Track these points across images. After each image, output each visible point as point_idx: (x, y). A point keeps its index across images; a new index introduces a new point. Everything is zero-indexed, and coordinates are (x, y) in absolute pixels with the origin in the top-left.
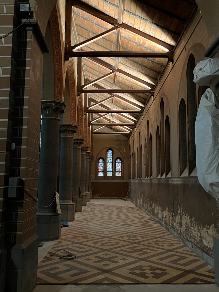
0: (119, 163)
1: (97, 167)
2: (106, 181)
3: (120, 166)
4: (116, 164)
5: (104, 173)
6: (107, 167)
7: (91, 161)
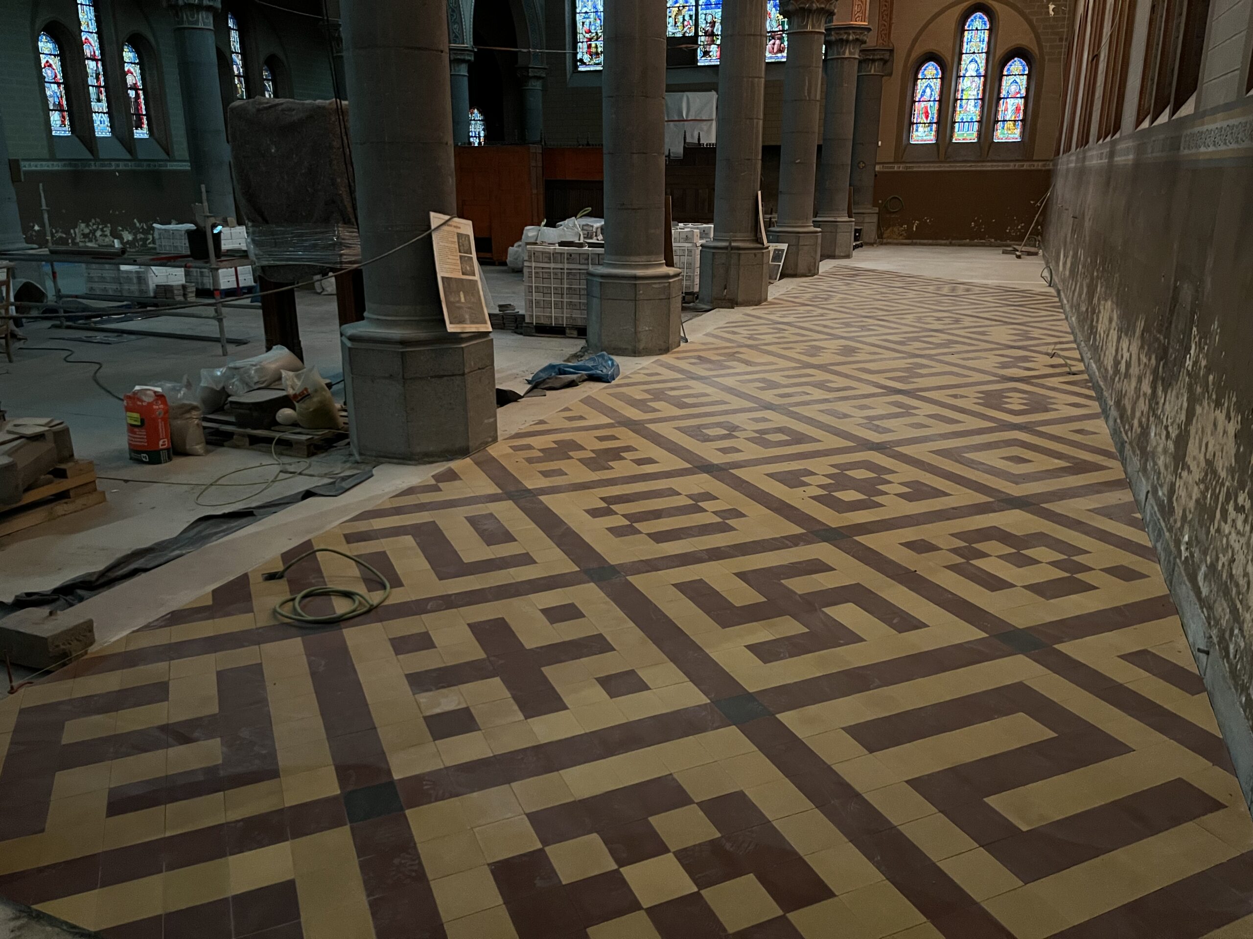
0: (1018, 78)
1: (907, 101)
2: (946, 167)
3: (1023, 92)
4: (1004, 83)
5: (938, 131)
6: (956, 100)
7: (883, 76)
